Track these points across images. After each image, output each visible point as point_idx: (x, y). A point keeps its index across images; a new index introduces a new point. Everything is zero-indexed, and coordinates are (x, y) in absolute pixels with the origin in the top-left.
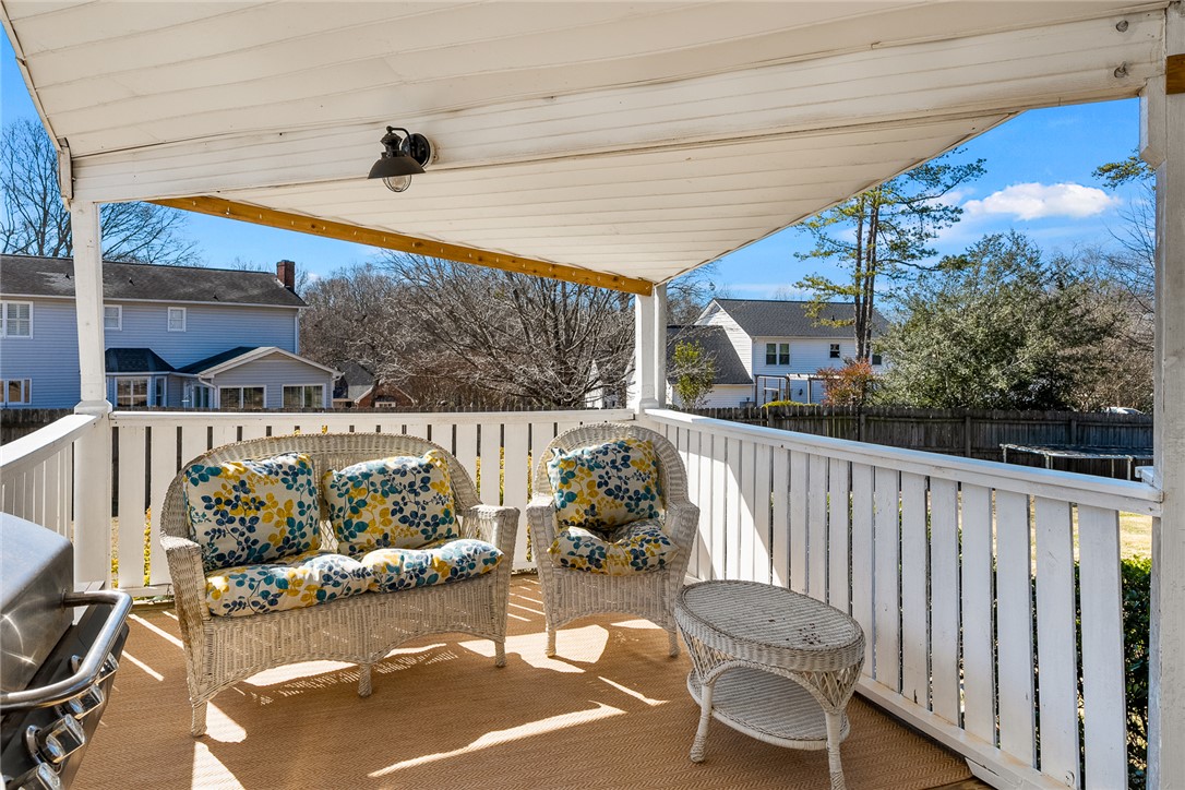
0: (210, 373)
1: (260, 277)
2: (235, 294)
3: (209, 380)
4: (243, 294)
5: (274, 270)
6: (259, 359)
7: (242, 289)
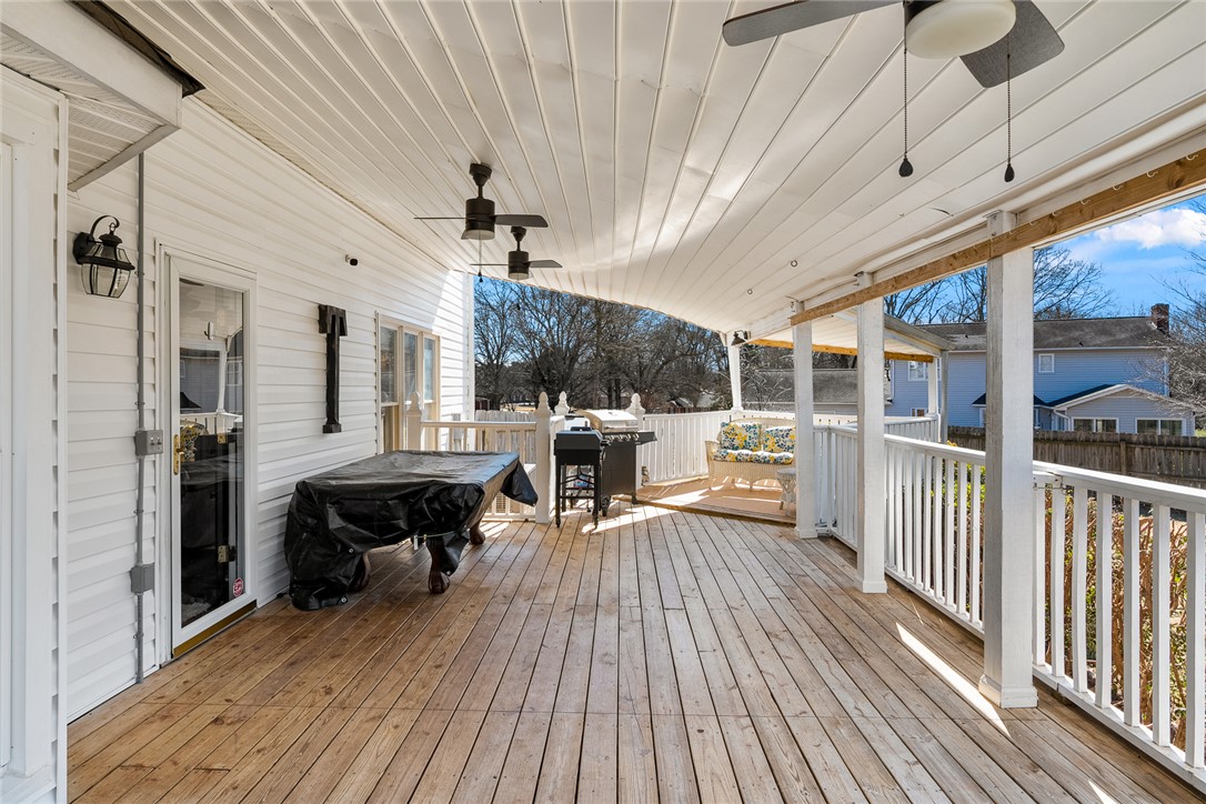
0: (1063, 407)
1: (1134, 322)
2: (1104, 339)
3: (1063, 412)
4: (1110, 339)
5: (1148, 314)
6: (1112, 395)
7: (1111, 334)
